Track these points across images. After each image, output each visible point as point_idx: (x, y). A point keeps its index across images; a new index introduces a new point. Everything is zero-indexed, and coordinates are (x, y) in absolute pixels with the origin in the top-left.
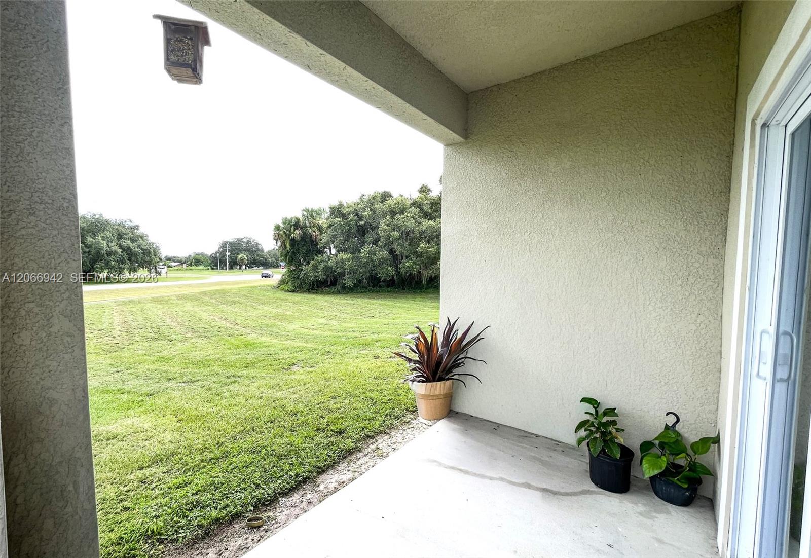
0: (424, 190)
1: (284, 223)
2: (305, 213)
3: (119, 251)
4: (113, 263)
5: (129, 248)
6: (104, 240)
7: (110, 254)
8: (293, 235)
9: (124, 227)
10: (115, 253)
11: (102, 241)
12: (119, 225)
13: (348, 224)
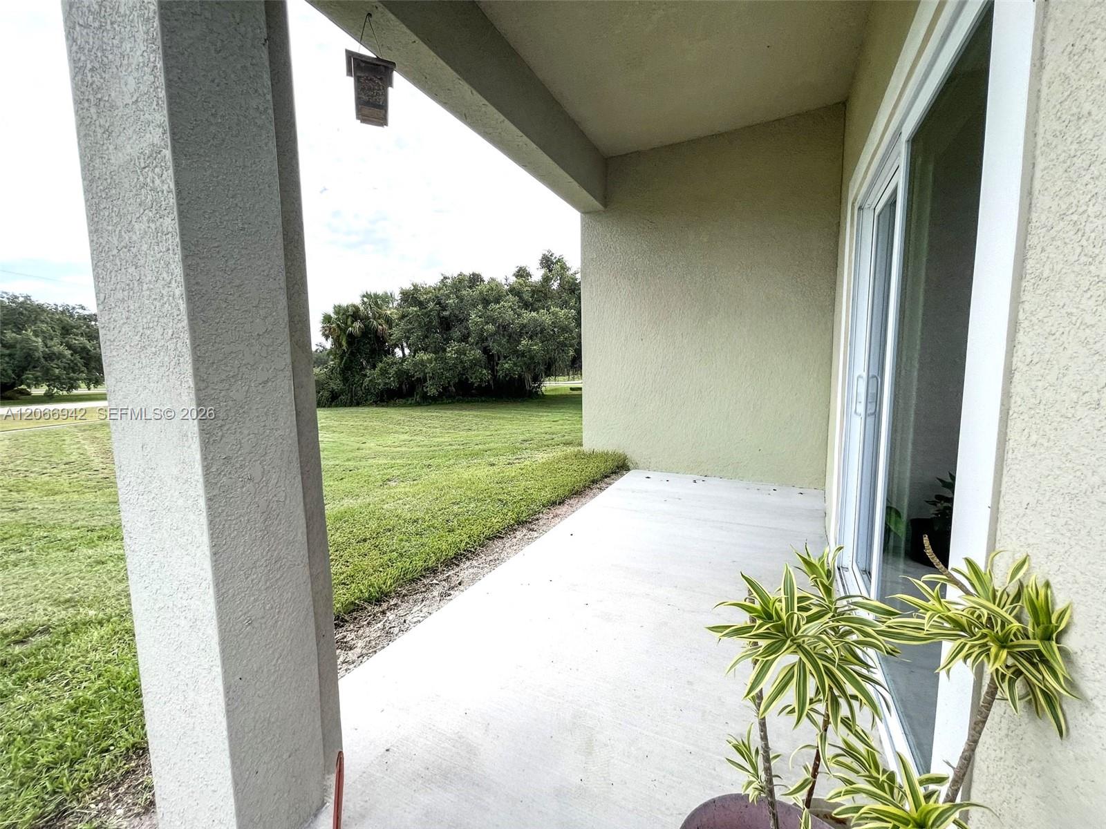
0: (522, 273)
1: (337, 313)
2: (365, 299)
3: (68, 353)
4: (57, 371)
5: (84, 348)
6: (37, 336)
7: (50, 357)
8: (350, 328)
9: (71, 316)
10: (60, 356)
11: (34, 338)
12: (63, 312)
13: (427, 314)
